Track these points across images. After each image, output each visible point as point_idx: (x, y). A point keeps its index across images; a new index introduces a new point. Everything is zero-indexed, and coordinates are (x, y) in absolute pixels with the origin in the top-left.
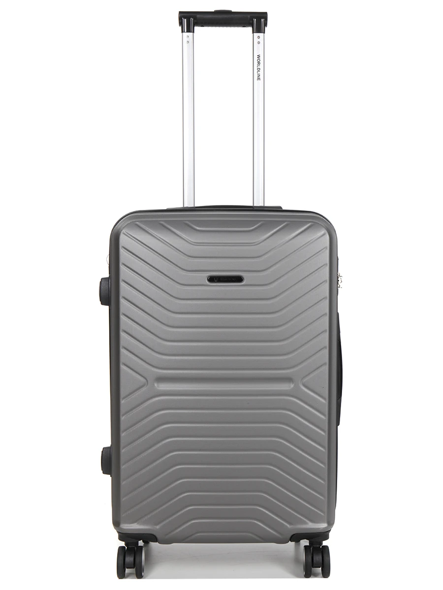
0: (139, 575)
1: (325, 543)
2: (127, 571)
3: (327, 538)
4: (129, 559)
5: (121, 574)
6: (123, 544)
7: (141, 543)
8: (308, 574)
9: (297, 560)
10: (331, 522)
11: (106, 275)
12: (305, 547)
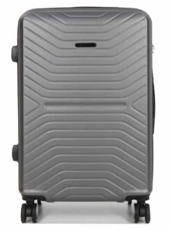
0: (35, 221)
1: (147, 202)
2: (28, 218)
3: (148, 199)
4: (28, 211)
5: (24, 220)
6: (25, 202)
7: (36, 201)
8: (137, 221)
9: (130, 213)
10: (150, 189)
11: (16, 44)
12: (135, 204)
